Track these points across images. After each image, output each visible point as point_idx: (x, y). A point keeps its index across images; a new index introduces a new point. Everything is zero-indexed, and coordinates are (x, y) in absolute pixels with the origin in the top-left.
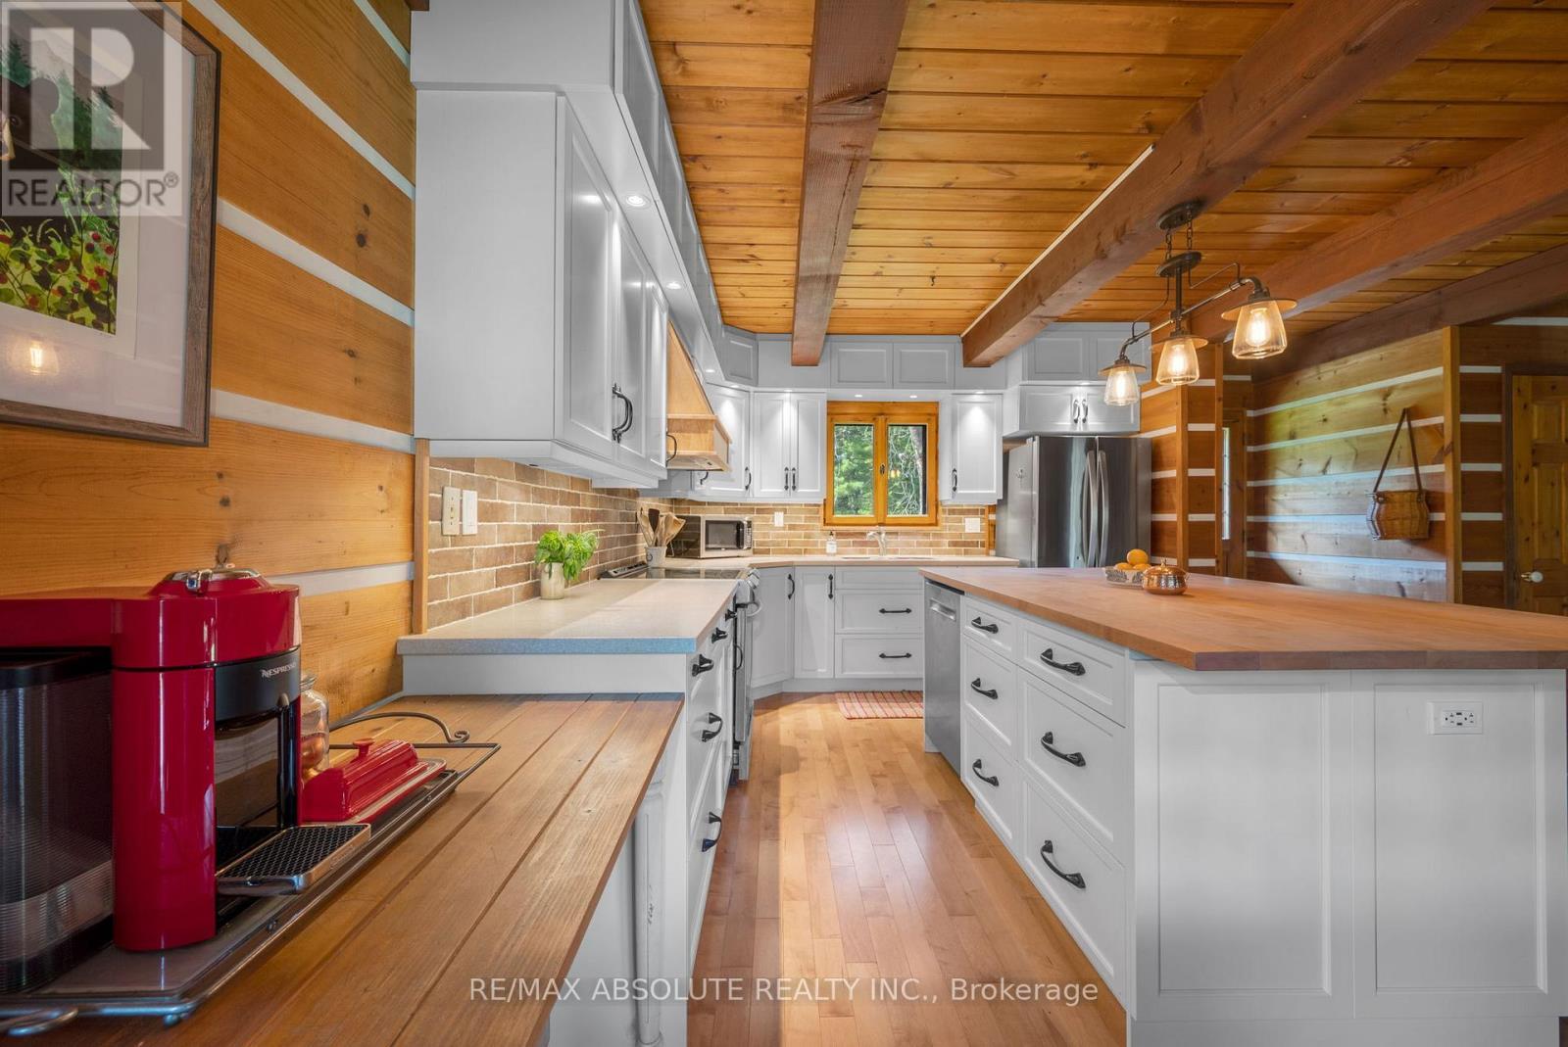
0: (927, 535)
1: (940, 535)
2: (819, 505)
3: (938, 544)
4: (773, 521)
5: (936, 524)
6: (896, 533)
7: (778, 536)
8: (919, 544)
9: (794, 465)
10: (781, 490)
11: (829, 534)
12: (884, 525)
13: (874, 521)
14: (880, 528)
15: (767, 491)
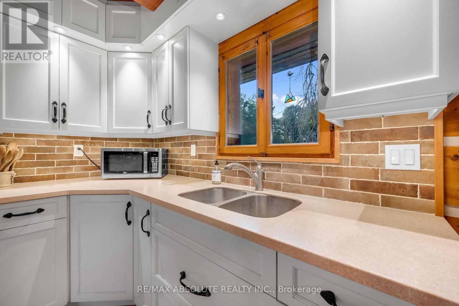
0: (317, 169)
2: (214, 138)
4: (191, 152)
6: (279, 165)
7: (196, 163)
9: (171, 103)
10: (165, 125)
11: (217, 163)
12: (266, 155)
13: (257, 152)
14: (256, 159)
15: (160, 127)
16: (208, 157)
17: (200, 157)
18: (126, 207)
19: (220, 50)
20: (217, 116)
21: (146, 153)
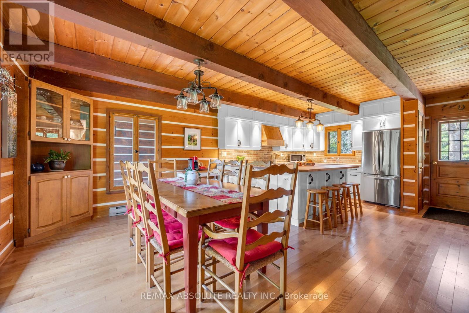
0: (352, 159)
1: (356, 159)
2: (323, 151)
3: (355, 161)
4: (313, 155)
5: (354, 156)
6: (343, 158)
7: (316, 158)
8: (349, 161)
9: (313, 143)
10: (310, 148)
11: (325, 158)
12: (340, 156)
13: (337, 155)
14: (338, 157)
15: (307, 149)
16: (321, 157)
17: (317, 156)
19: (325, 129)
20: (325, 146)
21: (302, 155)
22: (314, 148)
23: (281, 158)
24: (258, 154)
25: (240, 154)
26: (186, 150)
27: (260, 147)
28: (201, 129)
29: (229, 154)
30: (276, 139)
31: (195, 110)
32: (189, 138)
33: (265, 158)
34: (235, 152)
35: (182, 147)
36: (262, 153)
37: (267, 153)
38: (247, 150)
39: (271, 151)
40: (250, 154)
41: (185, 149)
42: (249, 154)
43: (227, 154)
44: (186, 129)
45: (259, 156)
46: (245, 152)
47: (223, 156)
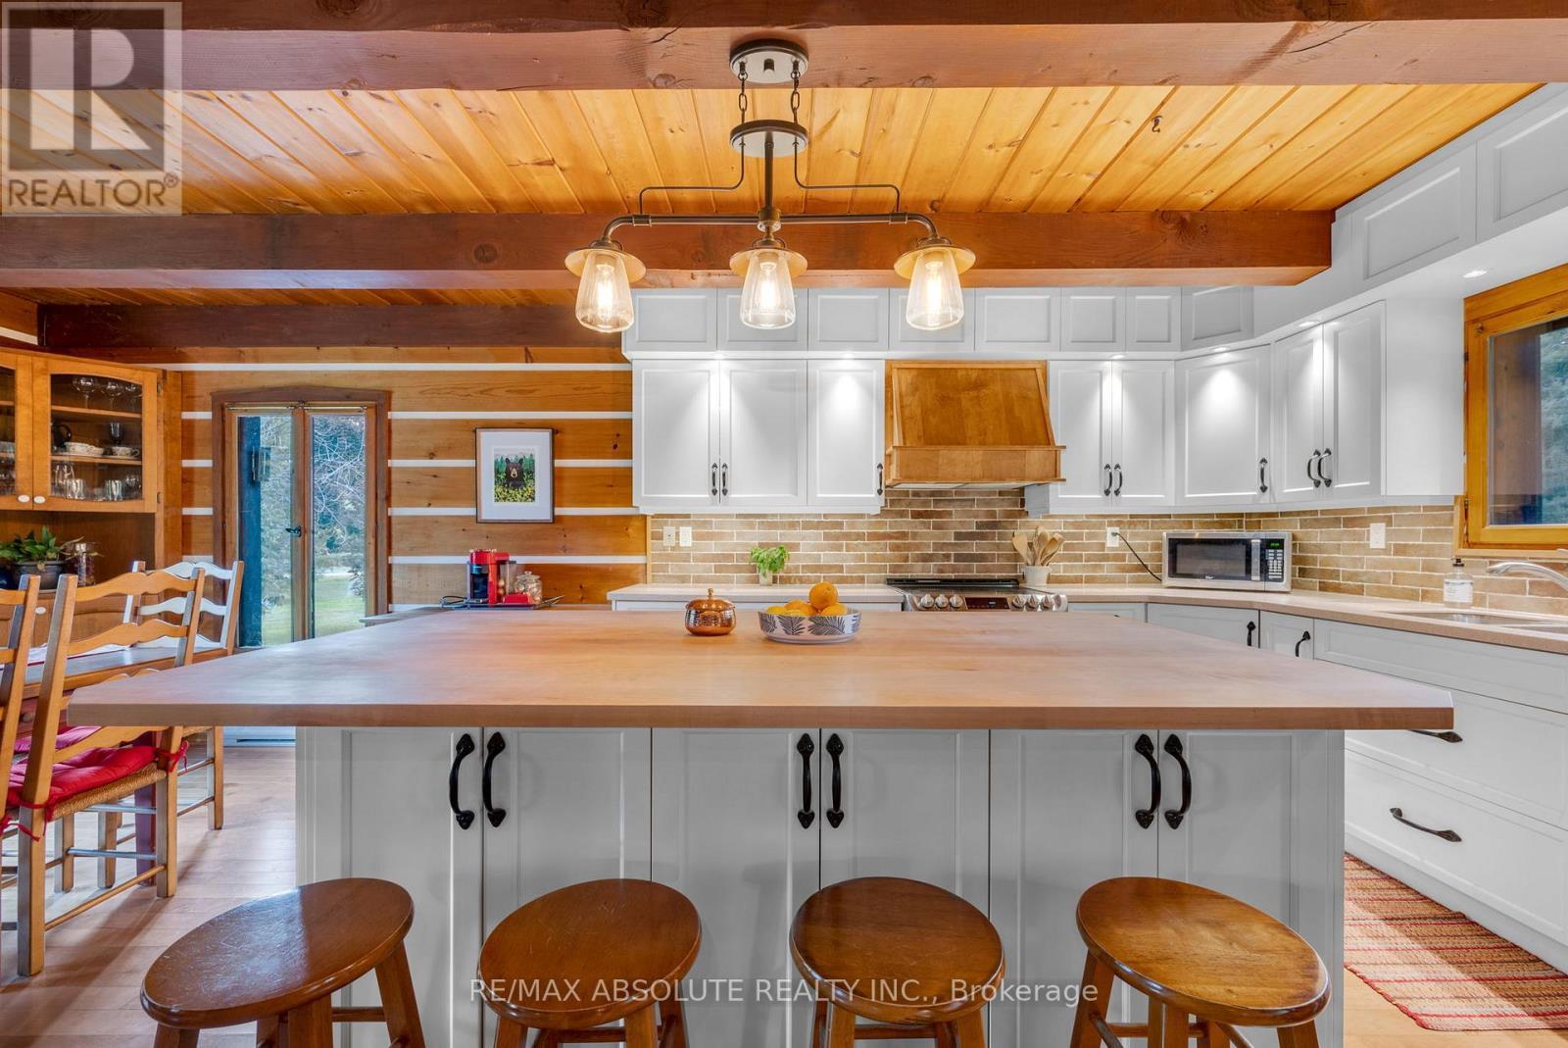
2: (1451, 508)
4: (1368, 539)
7: (1385, 565)
9: (1329, 446)
10: (1312, 488)
11: (1458, 563)
15: (1293, 491)
16: (1428, 551)
17: (1400, 550)
18: (1247, 631)
19: (1468, 312)
20: (1463, 459)
21: (1256, 542)
22: (1337, 486)
23: (1106, 558)
24: (904, 535)
25: (778, 536)
26: (486, 522)
27: (874, 495)
28: (556, 430)
29: (710, 536)
30: (983, 443)
31: (526, 350)
32: (497, 472)
33: (959, 558)
34: (742, 523)
35: (470, 511)
36: (937, 527)
37: (979, 525)
38: (825, 516)
39: (1010, 514)
40: (847, 536)
41: (485, 515)
42: (837, 537)
43: (696, 537)
44: (485, 436)
45: (918, 547)
46: (807, 526)
47: (673, 548)
